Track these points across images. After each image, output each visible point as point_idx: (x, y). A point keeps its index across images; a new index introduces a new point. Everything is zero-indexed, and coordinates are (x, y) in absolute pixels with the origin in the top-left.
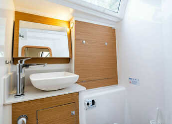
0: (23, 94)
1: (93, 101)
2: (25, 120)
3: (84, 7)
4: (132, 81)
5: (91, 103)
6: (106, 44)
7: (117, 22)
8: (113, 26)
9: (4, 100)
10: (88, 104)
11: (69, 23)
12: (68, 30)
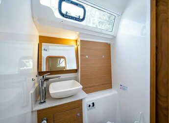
0: (44, 102)
1: (93, 104)
2: (46, 121)
3: (89, 30)
4: (123, 87)
5: (91, 105)
6: (103, 57)
7: (112, 39)
8: (108, 42)
9: (32, 109)
10: (90, 106)
11: (76, 41)
12: (76, 47)
